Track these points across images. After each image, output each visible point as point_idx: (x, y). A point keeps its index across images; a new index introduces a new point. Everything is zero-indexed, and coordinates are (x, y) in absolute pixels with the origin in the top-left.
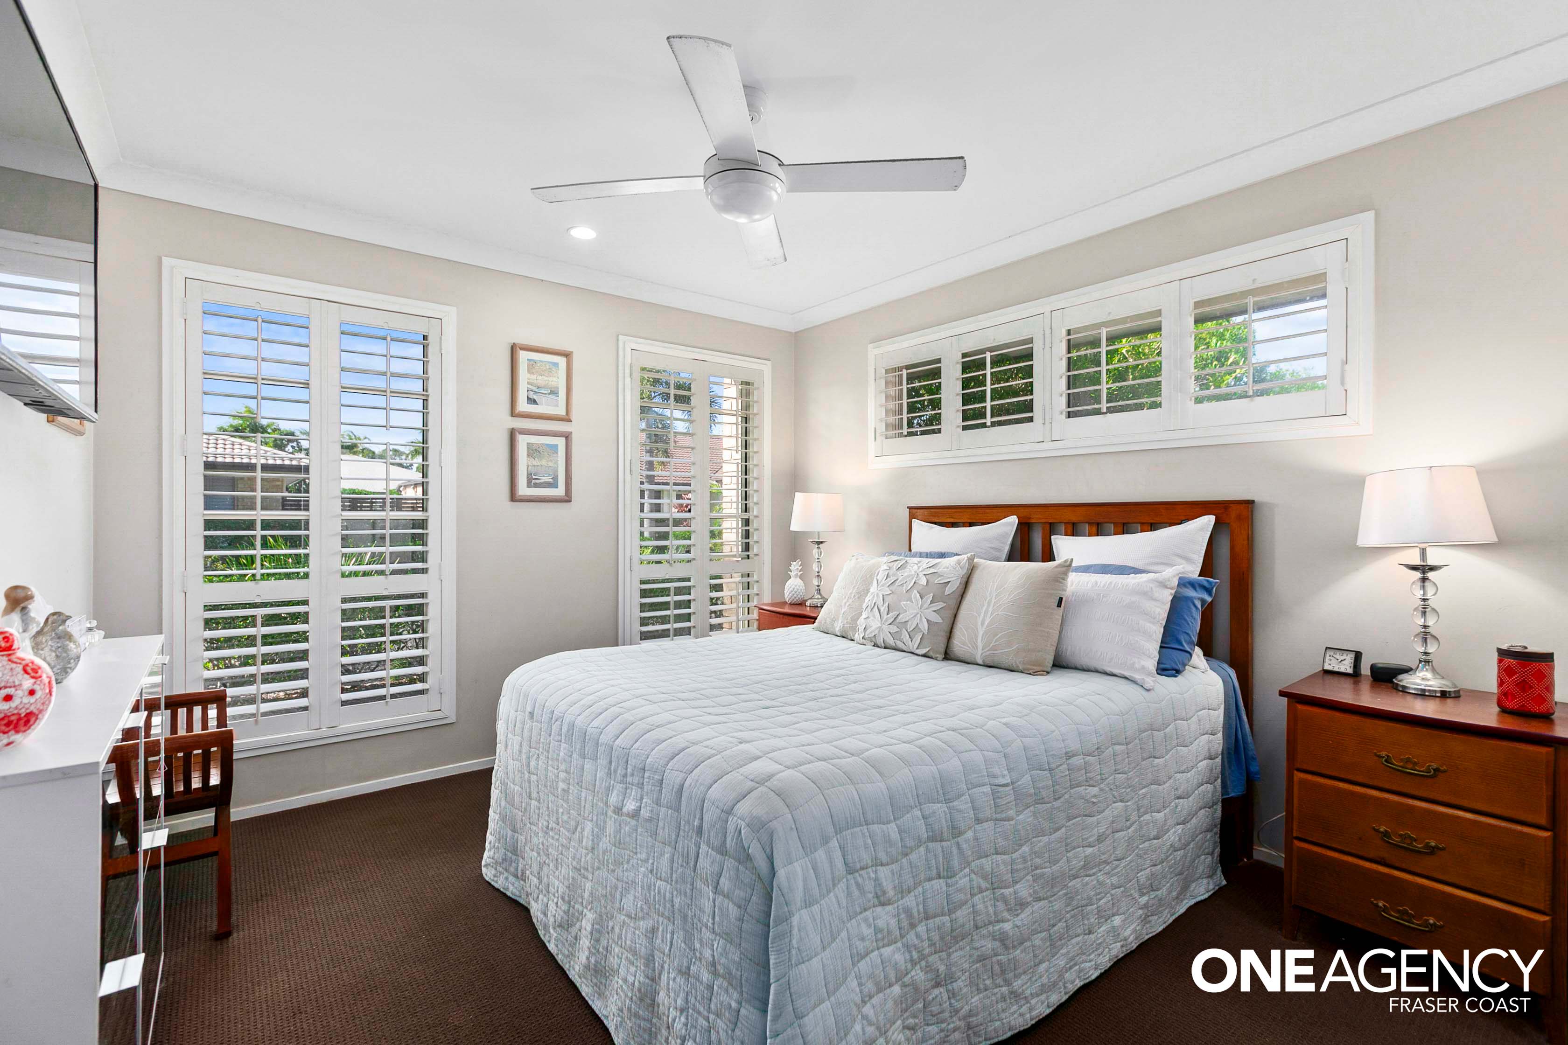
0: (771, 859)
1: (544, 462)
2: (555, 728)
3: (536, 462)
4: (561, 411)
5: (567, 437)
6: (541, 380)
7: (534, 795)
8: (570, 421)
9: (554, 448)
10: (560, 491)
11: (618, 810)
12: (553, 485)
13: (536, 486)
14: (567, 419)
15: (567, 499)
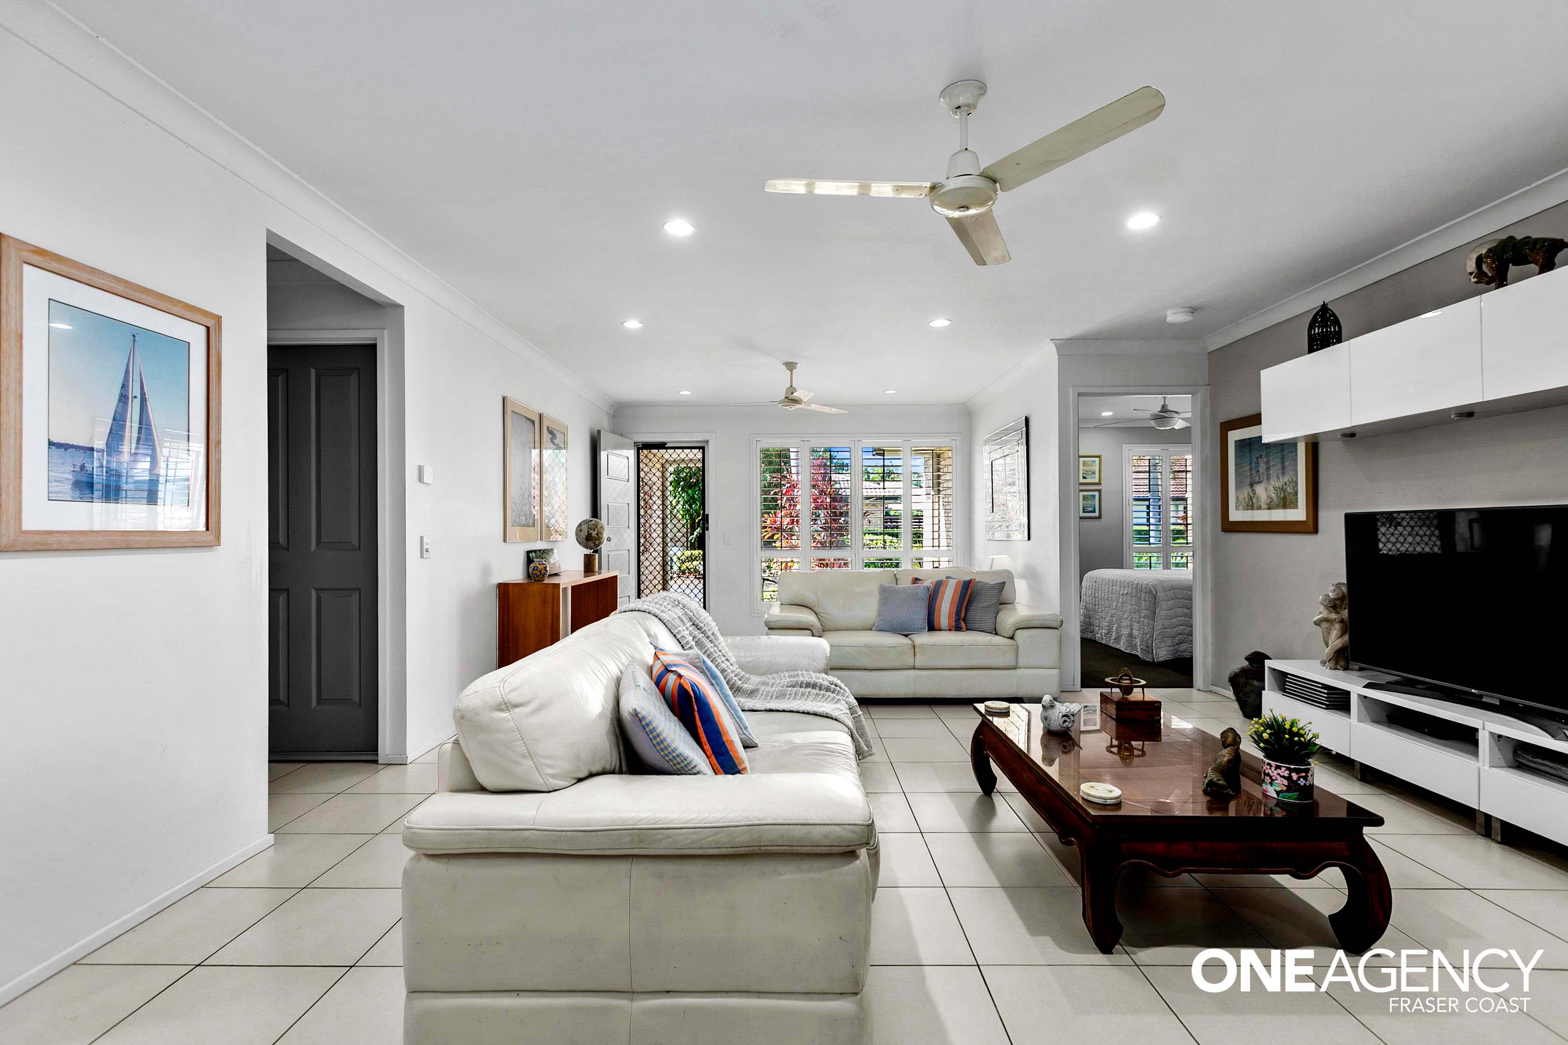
0: (1156, 591)
1: (1090, 502)
2: (1104, 582)
3: (1086, 503)
4: (1097, 481)
5: (1100, 491)
6: (1088, 468)
7: (1097, 604)
8: (1100, 484)
9: (1094, 496)
10: (1097, 514)
11: (1123, 594)
12: (1094, 511)
13: (1087, 512)
14: (1099, 484)
15: (1100, 517)
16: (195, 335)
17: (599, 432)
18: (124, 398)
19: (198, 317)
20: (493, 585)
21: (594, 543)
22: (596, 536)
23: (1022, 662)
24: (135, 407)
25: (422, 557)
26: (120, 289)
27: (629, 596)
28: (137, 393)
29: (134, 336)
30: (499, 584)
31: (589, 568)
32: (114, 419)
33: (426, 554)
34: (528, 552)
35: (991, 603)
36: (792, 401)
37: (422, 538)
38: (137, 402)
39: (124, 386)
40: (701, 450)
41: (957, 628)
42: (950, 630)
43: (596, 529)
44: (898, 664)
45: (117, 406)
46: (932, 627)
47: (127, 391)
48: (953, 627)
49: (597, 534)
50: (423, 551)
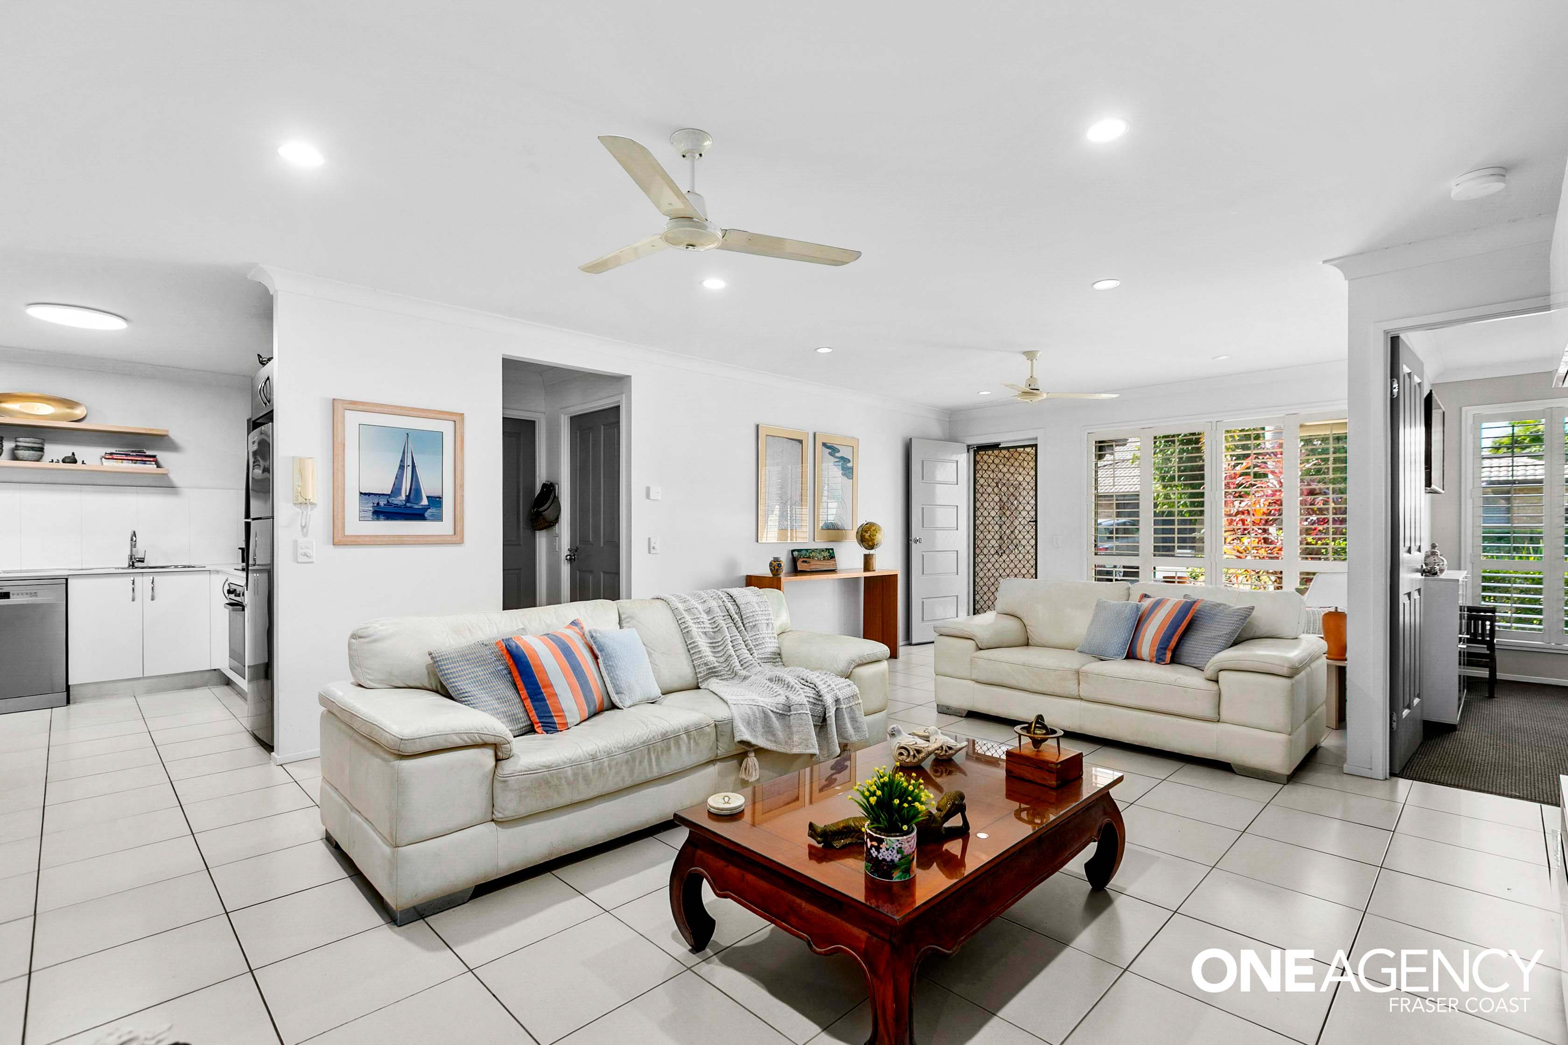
16: (446, 428)
17: (911, 439)
18: (402, 467)
19: (447, 417)
20: (741, 577)
21: (868, 544)
22: (868, 537)
23: (1224, 715)
24: (408, 472)
25: (650, 553)
26: (398, 411)
27: (957, 596)
28: (410, 463)
29: (407, 434)
30: (747, 576)
31: (867, 566)
32: (396, 478)
33: (652, 551)
34: (793, 551)
35: (1221, 633)
36: (1032, 391)
37: (649, 539)
38: (410, 469)
39: (402, 461)
40: (1034, 448)
41: (1159, 659)
42: (1151, 661)
43: (869, 532)
44: (1058, 691)
45: (398, 471)
46: (1131, 655)
47: (404, 463)
48: (1153, 658)
49: (869, 536)
50: (650, 548)
